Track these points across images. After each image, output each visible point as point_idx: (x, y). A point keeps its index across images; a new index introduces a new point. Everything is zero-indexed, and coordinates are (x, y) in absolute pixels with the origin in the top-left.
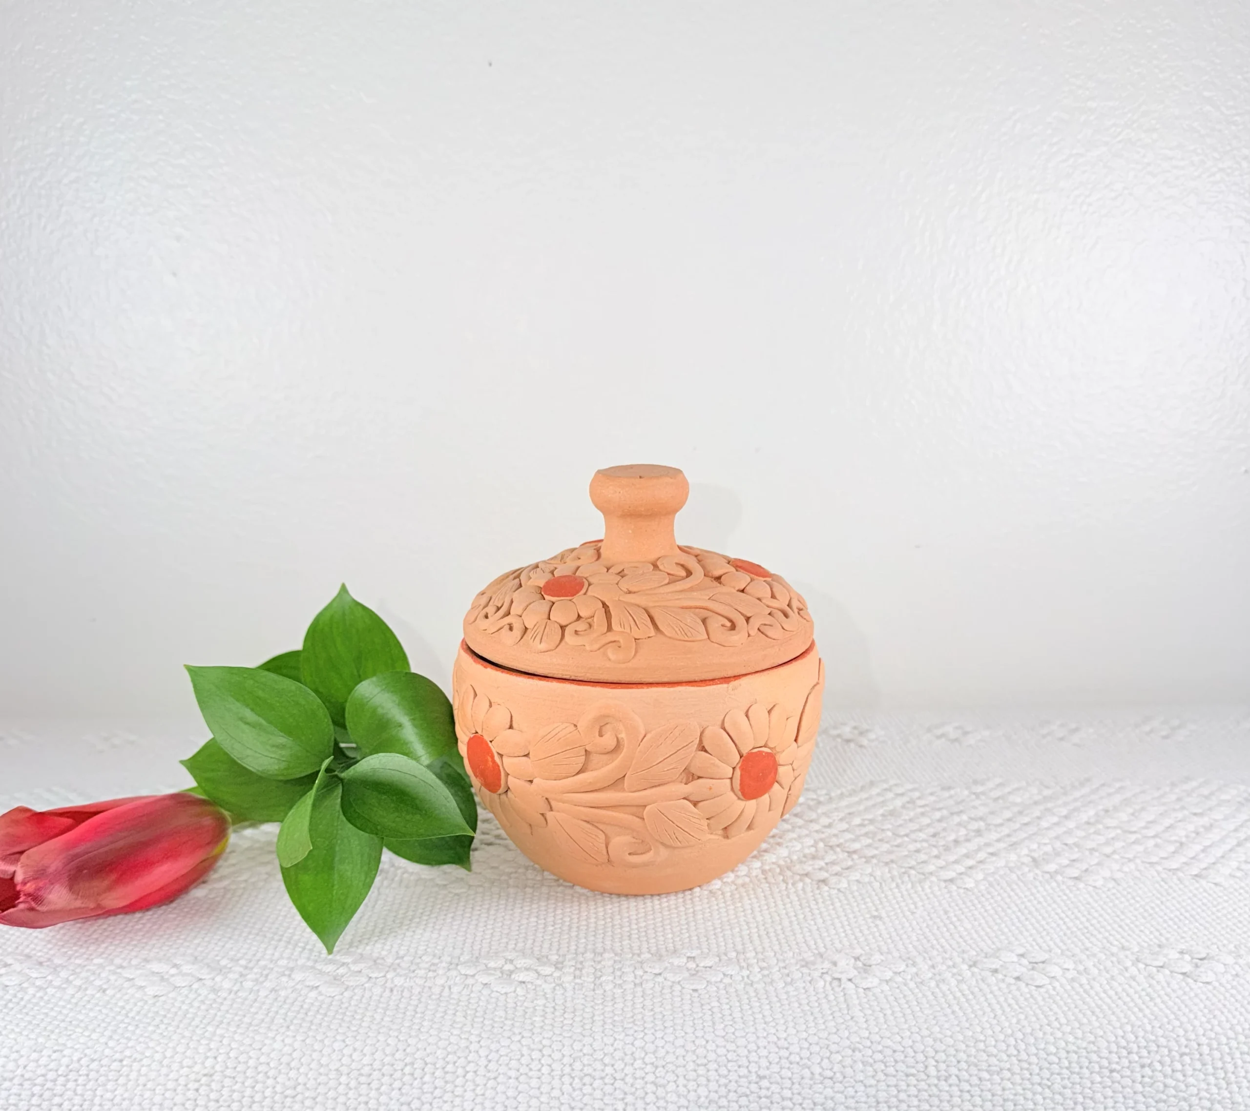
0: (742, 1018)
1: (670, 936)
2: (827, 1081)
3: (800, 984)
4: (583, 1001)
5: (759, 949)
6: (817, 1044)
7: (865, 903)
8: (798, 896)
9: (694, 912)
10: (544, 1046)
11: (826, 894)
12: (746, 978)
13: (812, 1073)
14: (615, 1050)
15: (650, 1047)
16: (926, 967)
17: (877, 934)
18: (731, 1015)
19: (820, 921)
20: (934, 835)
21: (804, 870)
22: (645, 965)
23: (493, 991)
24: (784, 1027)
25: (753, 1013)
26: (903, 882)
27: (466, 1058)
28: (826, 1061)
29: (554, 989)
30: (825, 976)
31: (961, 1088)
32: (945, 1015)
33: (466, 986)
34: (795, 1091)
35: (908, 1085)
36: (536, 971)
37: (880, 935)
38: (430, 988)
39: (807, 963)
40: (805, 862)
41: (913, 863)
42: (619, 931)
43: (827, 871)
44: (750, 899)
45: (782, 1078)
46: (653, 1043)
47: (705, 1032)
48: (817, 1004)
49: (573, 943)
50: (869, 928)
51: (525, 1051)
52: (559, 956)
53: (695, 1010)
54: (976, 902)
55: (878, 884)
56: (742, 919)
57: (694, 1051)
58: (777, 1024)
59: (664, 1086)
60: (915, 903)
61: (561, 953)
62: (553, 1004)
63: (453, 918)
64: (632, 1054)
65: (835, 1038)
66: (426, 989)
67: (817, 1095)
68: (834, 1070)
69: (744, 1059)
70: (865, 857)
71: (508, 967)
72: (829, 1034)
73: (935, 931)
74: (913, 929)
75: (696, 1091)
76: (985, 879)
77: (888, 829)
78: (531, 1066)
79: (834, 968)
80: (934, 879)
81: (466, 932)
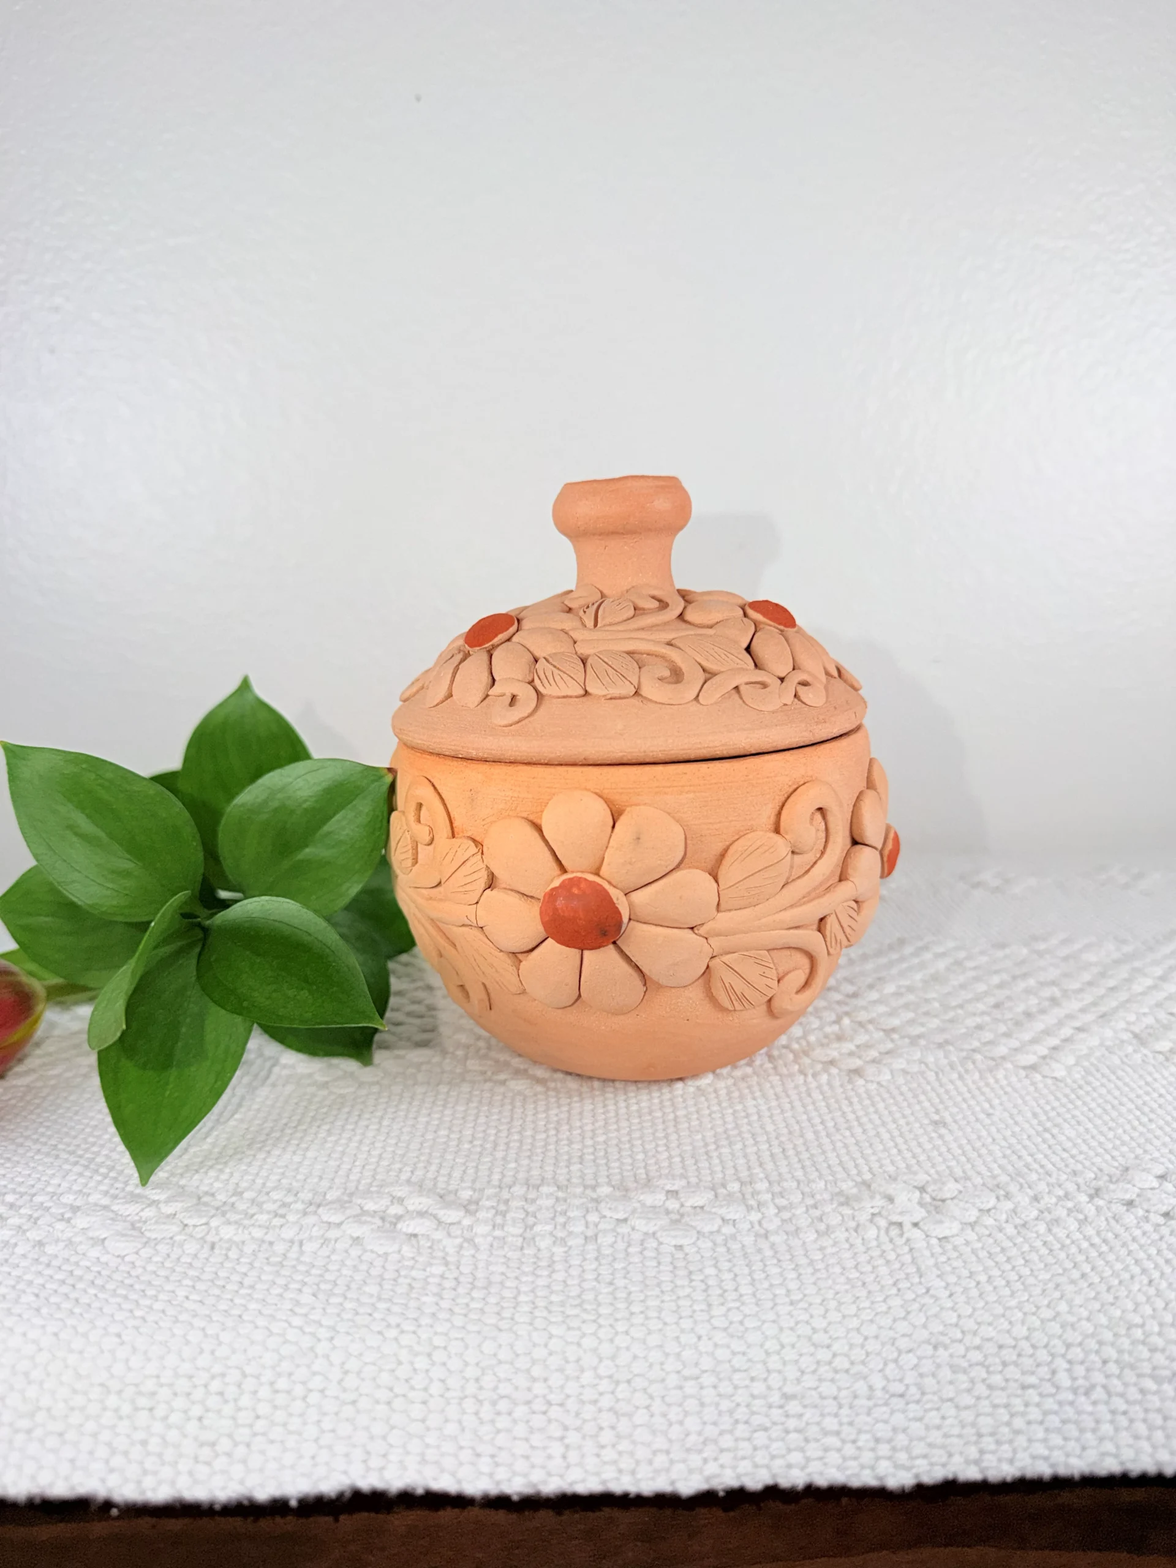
0: (754, 1295)
1: (640, 1156)
2: (894, 1400)
3: (841, 1235)
4: (503, 1269)
5: (774, 1176)
6: (876, 1337)
7: (919, 1102)
8: (822, 1093)
9: (676, 1118)
10: (436, 1348)
11: (862, 1090)
12: (757, 1227)
13: (871, 1388)
14: (551, 1354)
15: (606, 1349)
16: (1027, 1199)
17: (944, 1149)
18: (736, 1290)
19: (858, 1130)
20: (997, 1006)
21: (827, 1055)
22: (603, 1205)
23: (365, 1251)
24: (822, 1311)
25: (771, 1285)
26: (967, 1071)
27: (308, 1366)
28: (891, 1366)
29: (461, 1247)
30: (877, 1219)
31: (1113, 1407)
32: (1073, 1282)
33: (326, 1241)
34: (845, 1420)
35: (1027, 1405)
36: (435, 1217)
37: (949, 1150)
38: (271, 1243)
39: (847, 1198)
40: (828, 1045)
41: (976, 1044)
42: (566, 1149)
43: (860, 1057)
44: (754, 1099)
45: (823, 1398)
46: (612, 1341)
47: (695, 1322)
48: (869, 1268)
49: (497, 1170)
50: (931, 1140)
51: (404, 1355)
52: (474, 1190)
53: (679, 1282)
54: (1073, 1096)
55: (933, 1074)
56: (745, 1128)
57: (678, 1355)
58: (810, 1304)
59: (629, 1415)
60: (989, 1101)
61: (478, 1185)
62: (456, 1275)
63: (329, 1130)
64: (578, 1361)
65: (902, 1327)
66: (265, 1246)
67: (880, 1426)
68: (906, 1381)
69: (760, 1366)
70: (909, 1037)
71: (395, 1210)
72: (895, 1320)
73: (1027, 1143)
74: (994, 1140)
75: (681, 1423)
76: (1077, 1064)
77: (934, 999)
78: (413, 1382)
79: (891, 1206)
80: (1009, 1066)
81: (343, 1153)
